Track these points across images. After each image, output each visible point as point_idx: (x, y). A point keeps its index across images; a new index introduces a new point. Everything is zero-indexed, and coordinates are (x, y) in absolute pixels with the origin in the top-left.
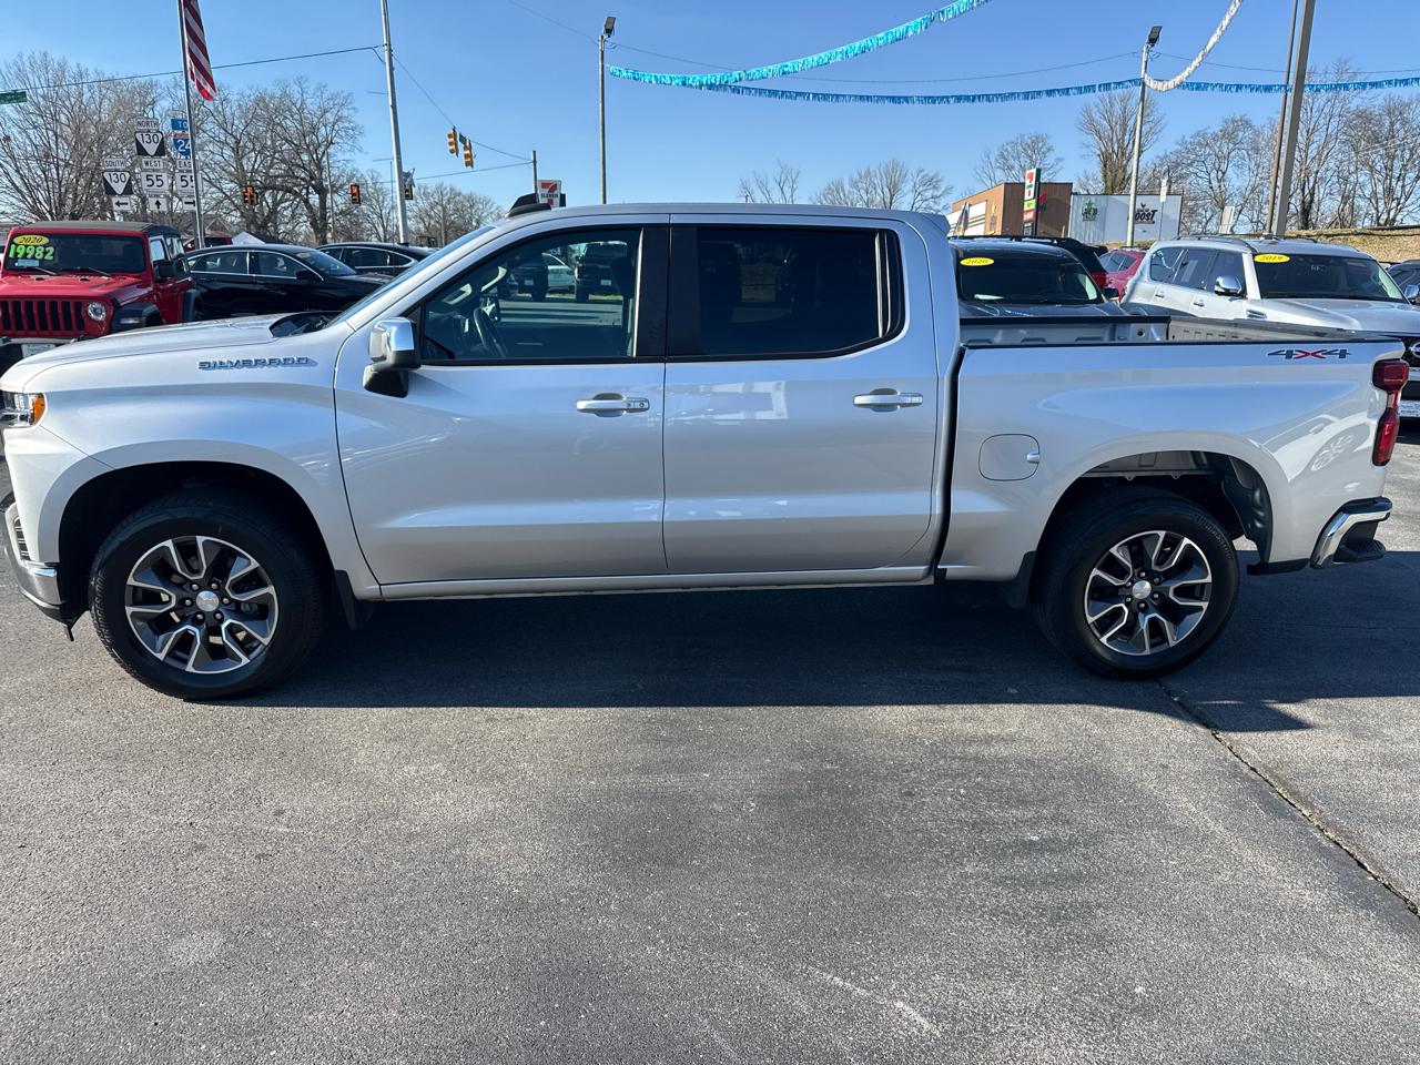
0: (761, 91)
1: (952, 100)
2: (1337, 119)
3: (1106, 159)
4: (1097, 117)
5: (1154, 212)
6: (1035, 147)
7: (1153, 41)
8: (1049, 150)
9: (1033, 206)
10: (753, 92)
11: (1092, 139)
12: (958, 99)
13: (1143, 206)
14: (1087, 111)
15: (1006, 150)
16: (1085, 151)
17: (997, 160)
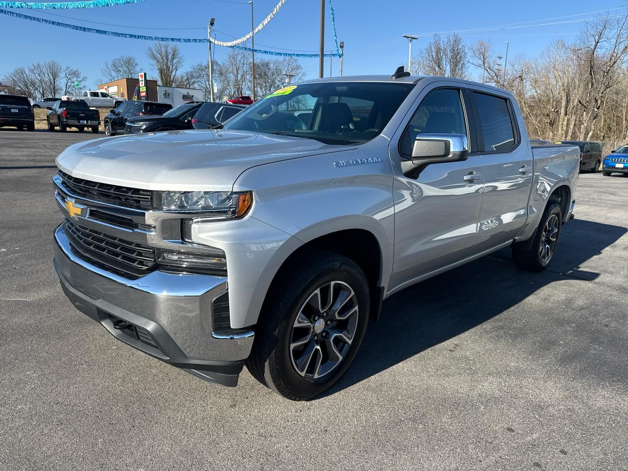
0: (20, 15)
1: (128, 36)
2: (246, 65)
3: (161, 71)
4: (155, 53)
5: (193, 96)
6: (129, 63)
7: (212, 24)
8: (136, 65)
9: (145, 90)
10: (15, 15)
11: (154, 62)
12: (131, 36)
13: (188, 93)
14: (150, 49)
15: (116, 63)
16: (152, 67)
17: (111, 67)
